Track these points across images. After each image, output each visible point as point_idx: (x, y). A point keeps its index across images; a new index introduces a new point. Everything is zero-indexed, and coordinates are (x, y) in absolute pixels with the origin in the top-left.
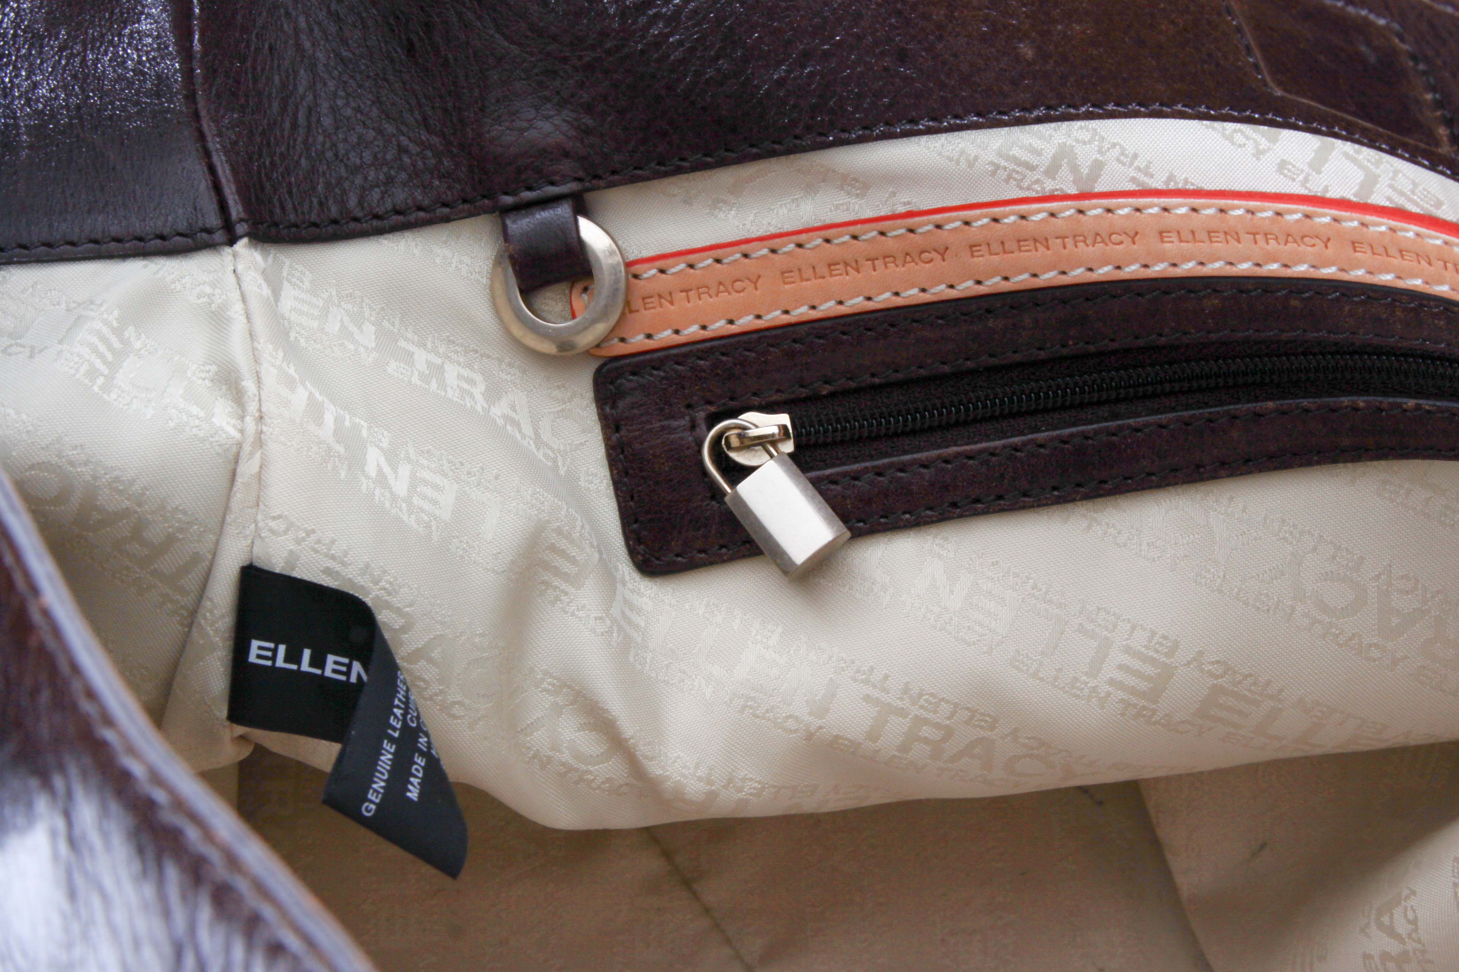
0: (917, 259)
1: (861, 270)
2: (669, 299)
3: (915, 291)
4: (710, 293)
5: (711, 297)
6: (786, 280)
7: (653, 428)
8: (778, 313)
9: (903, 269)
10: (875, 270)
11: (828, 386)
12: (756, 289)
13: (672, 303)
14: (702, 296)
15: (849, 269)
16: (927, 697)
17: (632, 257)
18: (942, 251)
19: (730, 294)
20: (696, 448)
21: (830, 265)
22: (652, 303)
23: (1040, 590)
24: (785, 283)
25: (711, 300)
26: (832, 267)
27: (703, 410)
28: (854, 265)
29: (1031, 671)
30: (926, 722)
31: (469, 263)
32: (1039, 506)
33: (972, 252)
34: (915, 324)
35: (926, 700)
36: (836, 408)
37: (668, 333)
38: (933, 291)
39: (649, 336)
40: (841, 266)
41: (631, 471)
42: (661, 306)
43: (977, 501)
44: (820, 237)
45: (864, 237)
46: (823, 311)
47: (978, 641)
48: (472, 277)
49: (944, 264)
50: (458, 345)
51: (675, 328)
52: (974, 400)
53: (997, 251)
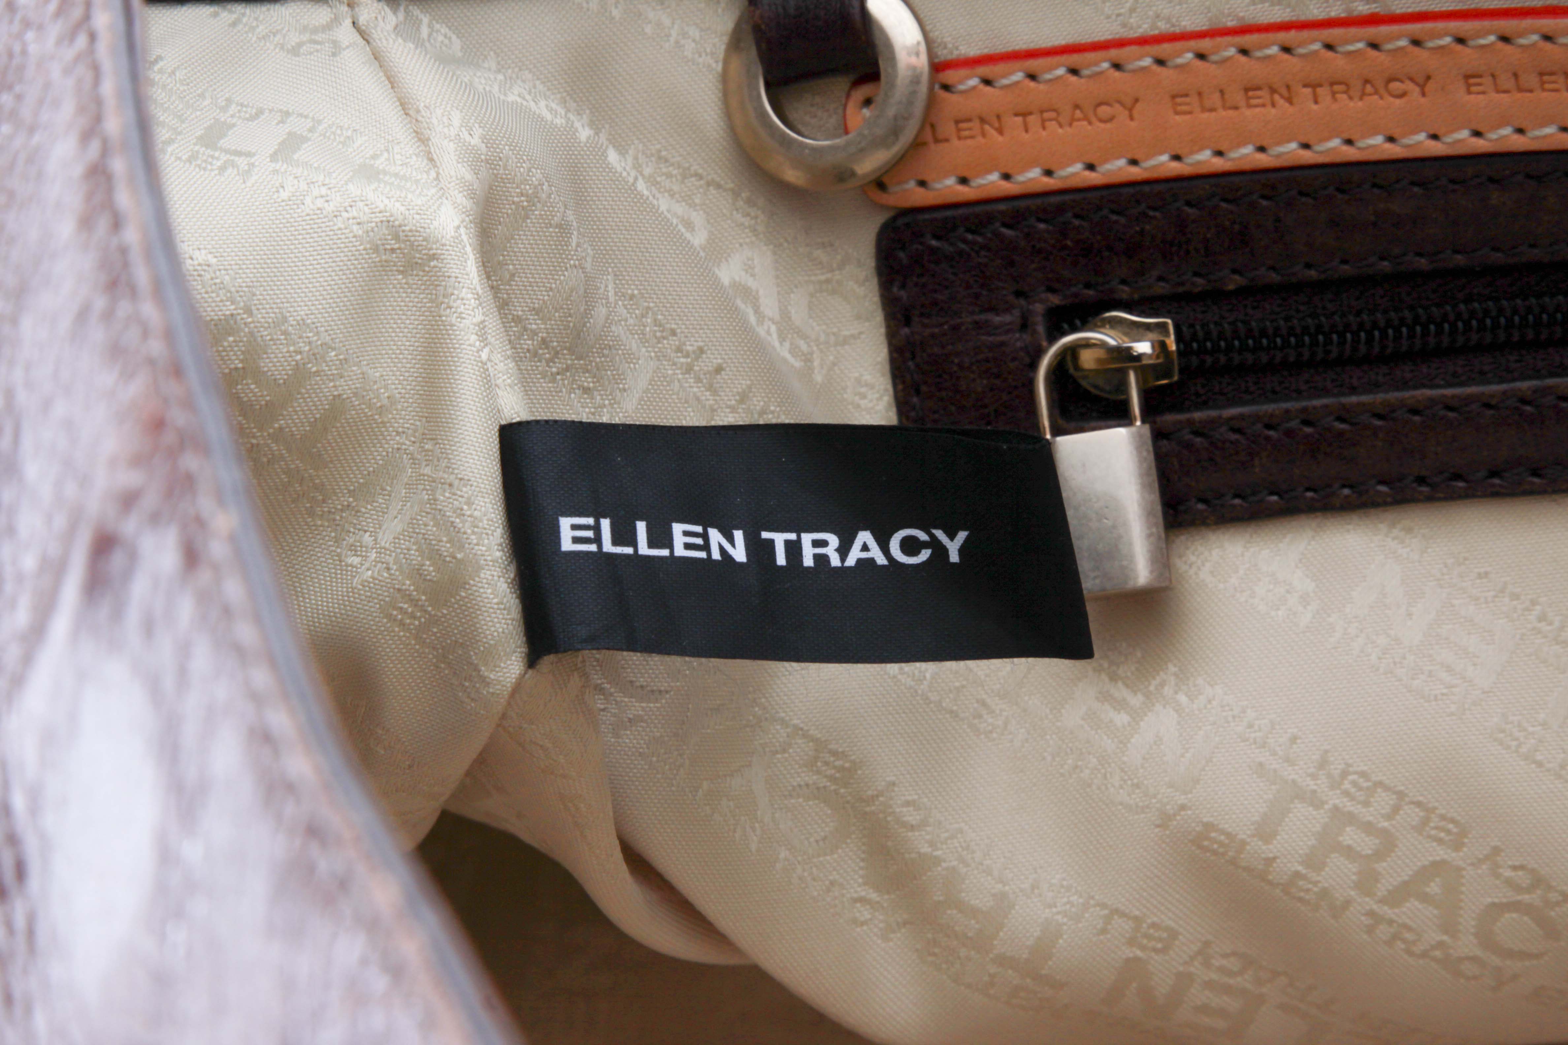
0: (1382, 91)
1: (1295, 100)
2: (997, 125)
3: (1378, 140)
4: (1061, 119)
5: (1061, 126)
6: (1179, 108)
7: (962, 324)
8: (1164, 158)
9: (1360, 104)
10: (1316, 102)
11: (1237, 277)
12: (1132, 118)
13: (1000, 131)
14: (1047, 124)
15: (1277, 97)
16: (1354, 777)
17: (944, 55)
18: (1421, 80)
19: (1090, 123)
20: (1027, 360)
21: (1247, 90)
22: (970, 129)
23: (1551, 624)
24: (1177, 113)
25: (1060, 131)
26: (1251, 93)
27: (1041, 301)
28: (1285, 92)
29: (1524, 750)
30: (1351, 819)
31: (698, 38)
32: (1555, 492)
33: (1469, 86)
34: (1376, 191)
35: (1354, 784)
36: (1250, 311)
37: (994, 177)
38: (1406, 141)
39: (964, 181)
40: (1264, 93)
41: (924, 388)
42: (984, 135)
43: (1457, 477)
44: (1233, 45)
45: (1301, 51)
46: (1233, 160)
47: (1443, 694)
48: (701, 60)
49: (1423, 100)
50: (672, 165)
51: (1005, 170)
52: (1466, 316)
53: (1505, 87)
